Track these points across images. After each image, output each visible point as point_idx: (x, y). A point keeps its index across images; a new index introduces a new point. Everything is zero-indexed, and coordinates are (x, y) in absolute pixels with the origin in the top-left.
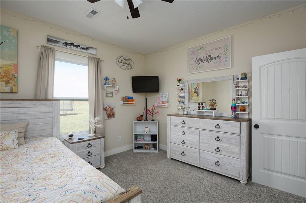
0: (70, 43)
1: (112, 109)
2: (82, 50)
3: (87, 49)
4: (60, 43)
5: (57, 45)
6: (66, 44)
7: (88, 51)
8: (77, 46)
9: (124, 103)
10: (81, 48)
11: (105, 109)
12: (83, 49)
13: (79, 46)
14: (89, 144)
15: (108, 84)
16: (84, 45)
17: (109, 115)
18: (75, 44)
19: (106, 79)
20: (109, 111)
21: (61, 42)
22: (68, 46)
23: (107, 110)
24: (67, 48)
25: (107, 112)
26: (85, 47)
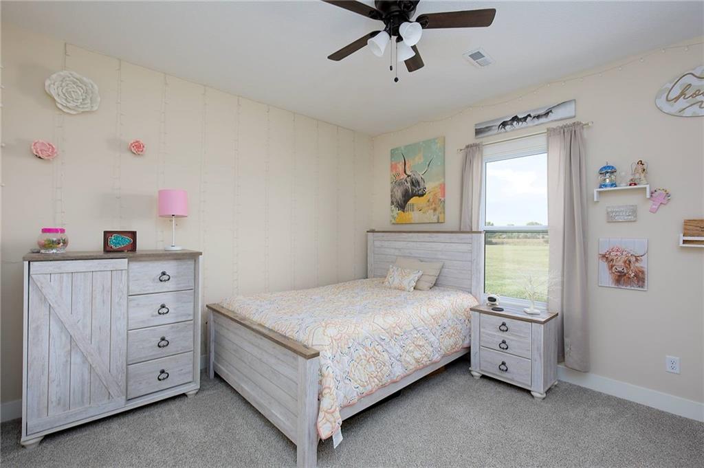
0: (510, 119)
1: (633, 259)
2: (536, 121)
3: (547, 114)
4: (493, 128)
5: (490, 133)
6: (504, 124)
7: (552, 117)
8: (525, 119)
9: (685, 242)
10: (534, 117)
11: (604, 256)
12: (538, 117)
13: (529, 115)
14: (504, 324)
15: (612, 185)
16: (538, 109)
17: (619, 276)
18: (520, 117)
19: (608, 170)
20: (621, 263)
21: (495, 126)
22: (508, 127)
23: (612, 260)
24: (506, 132)
25: (612, 266)
26: (542, 112)
